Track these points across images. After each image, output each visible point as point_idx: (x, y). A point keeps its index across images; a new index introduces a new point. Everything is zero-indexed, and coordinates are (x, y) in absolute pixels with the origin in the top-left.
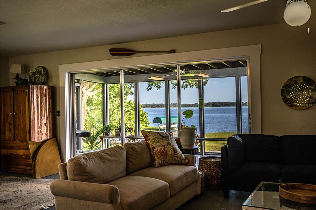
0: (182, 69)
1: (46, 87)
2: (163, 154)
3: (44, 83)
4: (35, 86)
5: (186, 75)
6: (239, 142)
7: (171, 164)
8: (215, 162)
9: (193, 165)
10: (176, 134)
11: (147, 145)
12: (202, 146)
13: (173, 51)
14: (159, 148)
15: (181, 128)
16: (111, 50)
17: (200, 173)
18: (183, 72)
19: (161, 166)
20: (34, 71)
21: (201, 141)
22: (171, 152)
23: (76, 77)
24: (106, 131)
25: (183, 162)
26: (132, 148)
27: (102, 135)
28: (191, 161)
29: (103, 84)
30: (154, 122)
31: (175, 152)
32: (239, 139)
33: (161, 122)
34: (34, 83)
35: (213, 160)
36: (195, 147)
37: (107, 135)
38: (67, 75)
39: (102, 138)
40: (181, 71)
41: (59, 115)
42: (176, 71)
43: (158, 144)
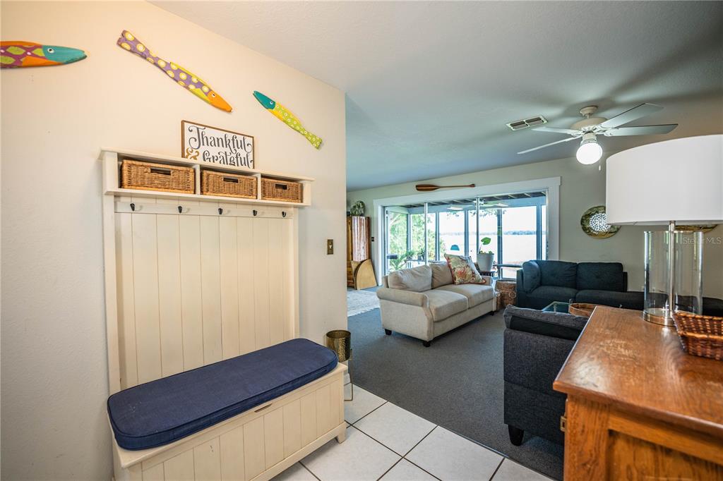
0: (481, 200)
1: (364, 218)
2: (463, 274)
3: (362, 215)
4: (356, 217)
5: (485, 205)
6: (534, 266)
7: (470, 283)
8: (511, 284)
9: (489, 285)
10: (474, 260)
11: (449, 266)
12: (500, 272)
13: (473, 186)
14: (459, 269)
15: (479, 253)
16: (417, 186)
17: (496, 293)
18: (482, 203)
19: (461, 284)
20: (355, 205)
21: (499, 268)
22: (470, 273)
23: (387, 209)
24: (409, 256)
25: (481, 282)
26: (437, 268)
27: (405, 258)
28: (488, 282)
29: (407, 215)
30: (452, 249)
31: (473, 273)
32: (536, 264)
33: (458, 249)
34: (354, 215)
35: (509, 282)
36: (492, 270)
37: (410, 259)
38: (380, 209)
39: (405, 261)
40: (480, 202)
41: (373, 241)
42: (475, 202)
43: (458, 265)
